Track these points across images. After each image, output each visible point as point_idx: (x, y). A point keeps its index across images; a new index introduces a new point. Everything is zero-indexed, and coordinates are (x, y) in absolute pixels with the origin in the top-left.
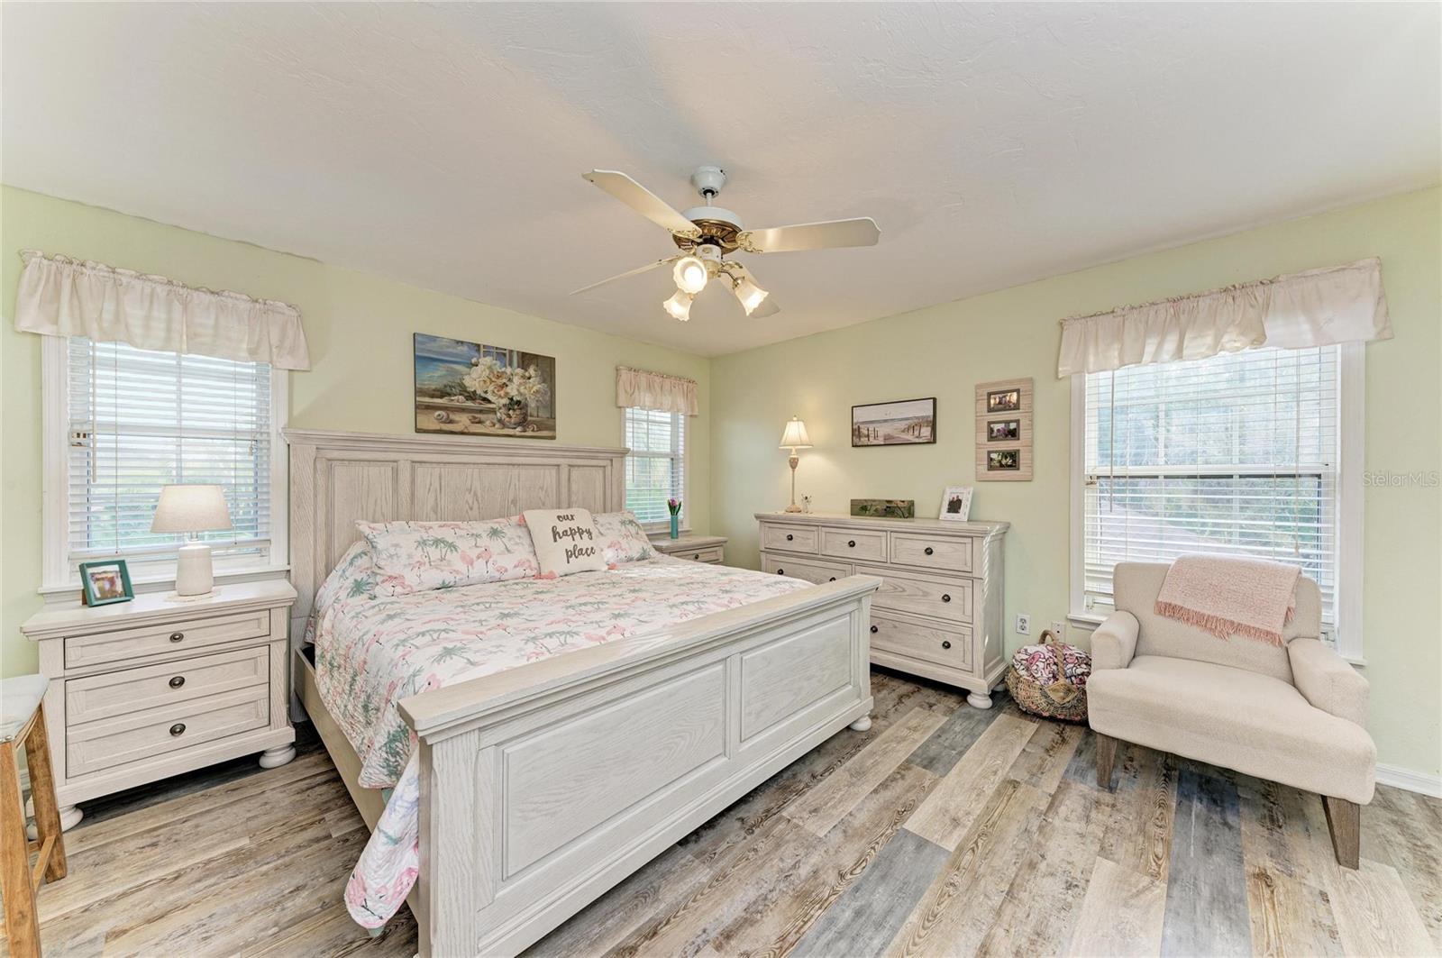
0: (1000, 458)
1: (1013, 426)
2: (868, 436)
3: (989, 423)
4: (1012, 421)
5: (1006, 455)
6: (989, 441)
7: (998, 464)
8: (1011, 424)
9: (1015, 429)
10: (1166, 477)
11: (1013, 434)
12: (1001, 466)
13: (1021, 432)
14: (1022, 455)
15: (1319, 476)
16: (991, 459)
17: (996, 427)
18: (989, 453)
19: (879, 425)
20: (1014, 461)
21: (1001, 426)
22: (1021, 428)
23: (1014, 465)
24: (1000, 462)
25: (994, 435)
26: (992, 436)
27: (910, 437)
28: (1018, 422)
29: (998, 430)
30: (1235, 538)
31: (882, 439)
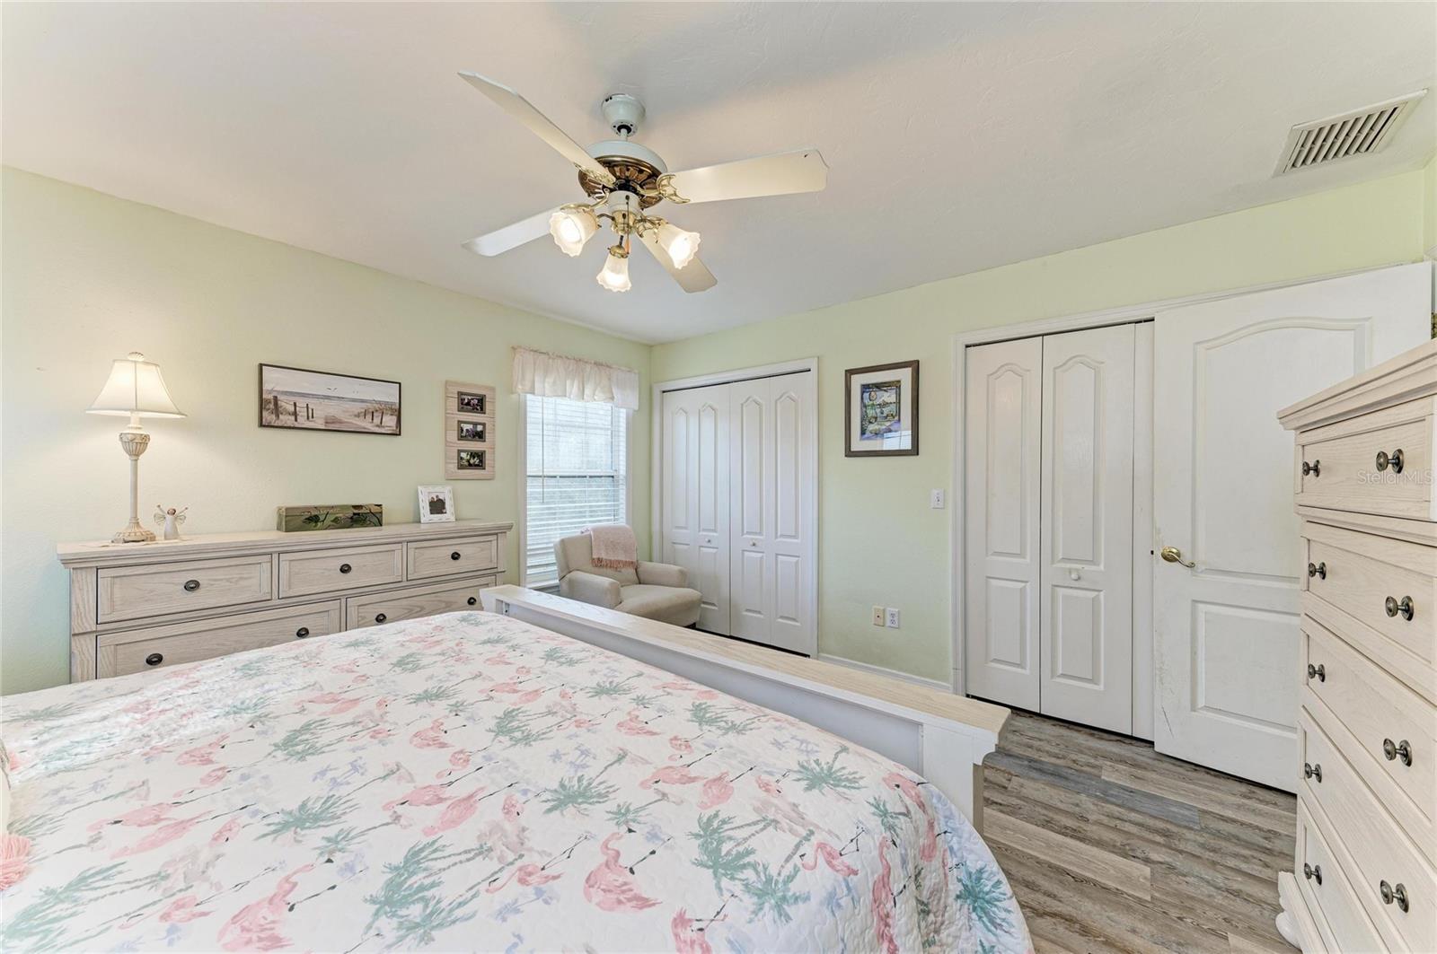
0: (469, 457)
1: (480, 428)
2: (295, 414)
3: (460, 422)
4: (480, 424)
5: (473, 455)
6: (459, 440)
7: (467, 464)
8: (478, 426)
9: (482, 432)
10: (561, 477)
11: (479, 436)
12: (470, 465)
13: (487, 435)
14: (488, 456)
15: (613, 477)
16: (462, 458)
17: (466, 427)
18: (459, 451)
19: (315, 401)
20: (481, 461)
21: (470, 427)
22: (487, 431)
23: (481, 465)
24: (468, 461)
25: (464, 434)
26: (462, 436)
27: (366, 424)
28: (484, 425)
29: (467, 430)
30: (587, 514)
31: (322, 421)
